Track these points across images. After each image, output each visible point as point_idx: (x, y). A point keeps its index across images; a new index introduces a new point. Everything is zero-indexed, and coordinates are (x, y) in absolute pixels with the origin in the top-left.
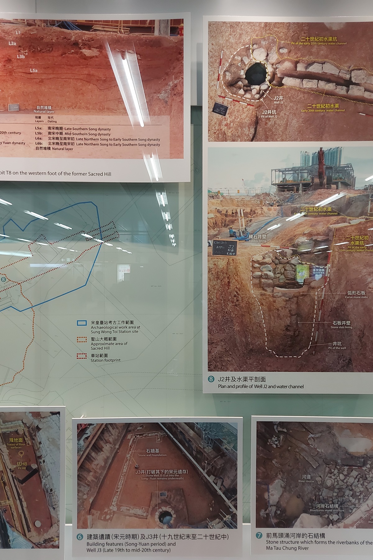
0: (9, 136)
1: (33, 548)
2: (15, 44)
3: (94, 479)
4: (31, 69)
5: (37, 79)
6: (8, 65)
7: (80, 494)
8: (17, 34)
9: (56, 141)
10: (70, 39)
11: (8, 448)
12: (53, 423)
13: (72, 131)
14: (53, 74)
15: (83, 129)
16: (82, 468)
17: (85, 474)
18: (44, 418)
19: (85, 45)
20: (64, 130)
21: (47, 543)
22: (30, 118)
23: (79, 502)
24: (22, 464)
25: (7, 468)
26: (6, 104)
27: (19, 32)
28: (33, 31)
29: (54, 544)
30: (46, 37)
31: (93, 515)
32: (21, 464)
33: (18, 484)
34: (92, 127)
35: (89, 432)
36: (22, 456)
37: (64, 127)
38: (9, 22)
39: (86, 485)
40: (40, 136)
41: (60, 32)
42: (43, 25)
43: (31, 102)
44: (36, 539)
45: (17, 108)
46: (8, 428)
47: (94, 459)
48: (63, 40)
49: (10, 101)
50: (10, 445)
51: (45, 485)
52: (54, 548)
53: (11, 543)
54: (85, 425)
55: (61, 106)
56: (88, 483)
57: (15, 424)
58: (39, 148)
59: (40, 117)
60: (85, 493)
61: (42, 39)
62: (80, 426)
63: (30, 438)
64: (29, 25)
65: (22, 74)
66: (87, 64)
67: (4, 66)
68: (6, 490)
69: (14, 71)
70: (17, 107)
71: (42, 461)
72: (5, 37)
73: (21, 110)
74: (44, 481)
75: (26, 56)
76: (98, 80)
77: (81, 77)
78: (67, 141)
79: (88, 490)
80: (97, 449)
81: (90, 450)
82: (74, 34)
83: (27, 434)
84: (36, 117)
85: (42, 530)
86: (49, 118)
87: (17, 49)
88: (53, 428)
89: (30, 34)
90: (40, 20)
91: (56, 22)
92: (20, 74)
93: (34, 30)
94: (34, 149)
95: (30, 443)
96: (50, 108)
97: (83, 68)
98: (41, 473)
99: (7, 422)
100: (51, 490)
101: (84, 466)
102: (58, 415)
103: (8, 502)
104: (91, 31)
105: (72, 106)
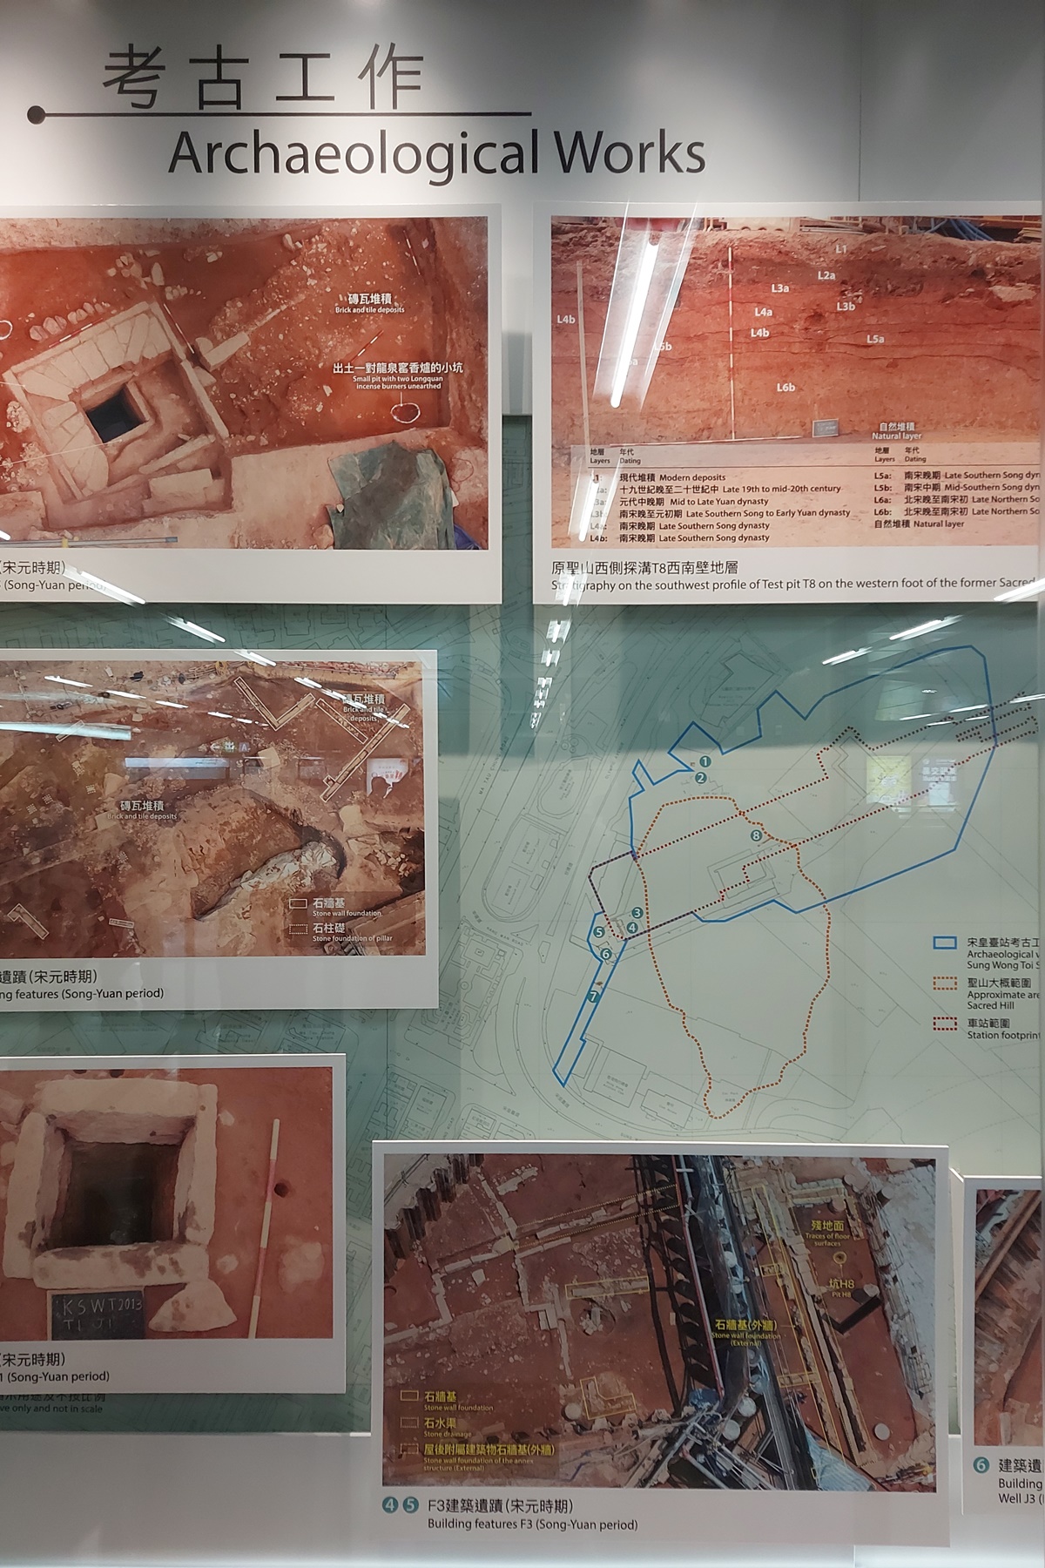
0: (812, 497)
1: (871, 1489)
2: (833, 277)
3: (1015, 1326)
4: (869, 336)
5: (883, 360)
6: (815, 328)
7: (982, 1362)
8: (838, 252)
9: (923, 505)
10: (964, 262)
11: (809, 1243)
12: (919, 1186)
13: (963, 481)
14: (921, 346)
15: (989, 476)
16: (987, 1298)
17: (992, 1312)
18: (896, 1173)
19: (1002, 274)
20: (943, 479)
21: (907, 1479)
22: (863, 452)
23: (979, 1379)
24: (841, 1283)
25: (805, 1293)
26: (808, 421)
27: (844, 247)
28: (877, 245)
29: (924, 1482)
30: (908, 258)
31: (1013, 1411)
32: (839, 1283)
33: (831, 1333)
34: (1010, 470)
35: (1005, 1211)
36: (841, 1263)
37: (943, 470)
38: (820, 224)
39: (994, 1340)
40: (884, 494)
41: (941, 245)
42: (900, 229)
43: (867, 414)
44: (878, 1468)
45: (832, 430)
46: (808, 1196)
47: (1016, 1276)
48: (947, 264)
49: (816, 413)
50: (814, 1236)
51: (899, 1336)
52: (923, 1491)
53: (817, 1478)
54: (996, 1192)
55: (938, 423)
56: (1001, 1336)
57: (827, 1186)
58: (883, 524)
59: (886, 450)
60: (994, 1359)
61: (899, 262)
62: (982, 1195)
63: (862, 1220)
64: (868, 229)
65: (850, 350)
66: (1004, 321)
67: (806, 329)
68: (804, 1347)
69: (830, 341)
70: (834, 427)
71: (889, 1277)
72: (810, 259)
73: (840, 435)
74: (894, 1327)
75: (858, 305)
76: (1029, 358)
77: (989, 351)
78: (949, 505)
79: (1000, 1351)
80: (1023, 1252)
81: (1005, 1256)
82: (976, 249)
83: (854, 1211)
84: (878, 450)
85: (891, 1446)
86: (908, 450)
87: (836, 289)
88: (918, 1199)
89: (870, 252)
90: (895, 217)
91: (932, 220)
92: (842, 349)
93: (879, 242)
94: (871, 527)
95: (861, 1234)
96: (911, 426)
97: (993, 329)
98: (887, 1306)
99: (807, 1181)
100: (914, 1350)
101: (992, 1294)
102: (930, 1167)
103: (807, 1377)
104: (1017, 242)
105: (963, 420)
